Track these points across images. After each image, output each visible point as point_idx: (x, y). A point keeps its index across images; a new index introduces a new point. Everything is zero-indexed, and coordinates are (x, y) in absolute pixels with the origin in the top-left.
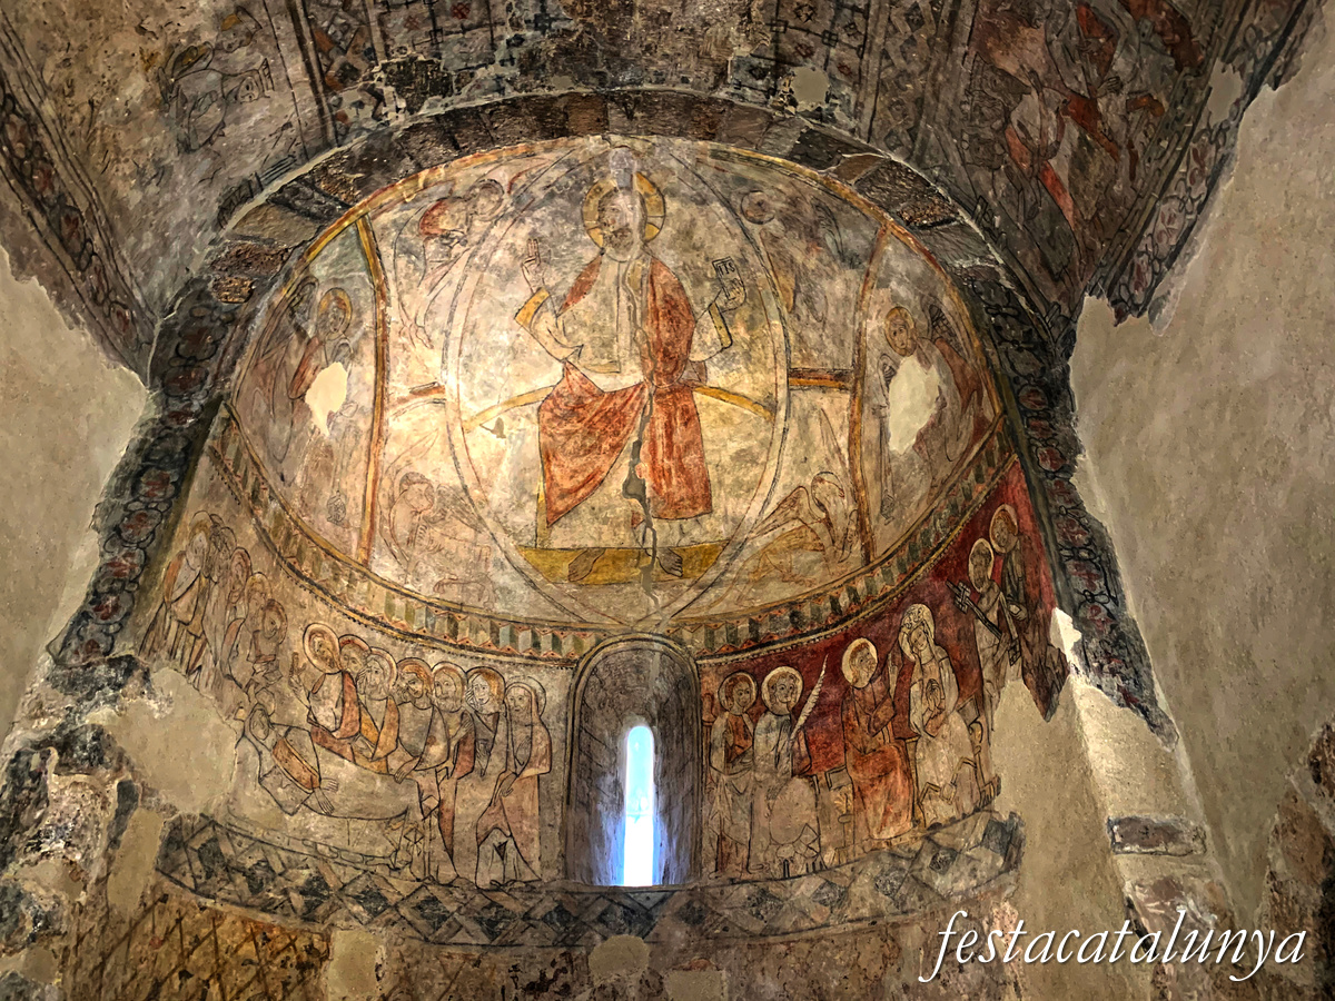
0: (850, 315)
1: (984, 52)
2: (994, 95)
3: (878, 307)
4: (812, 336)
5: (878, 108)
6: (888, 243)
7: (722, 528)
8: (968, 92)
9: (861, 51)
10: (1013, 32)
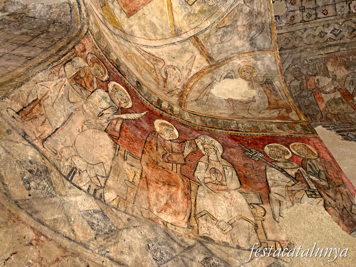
0: (233, 52)
1: (327, 60)
2: (317, 68)
3: (246, 60)
4: (213, 40)
5: (284, 35)
6: (270, 54)
7: (126, 26)
8: (311, 60)
9: (303, 21)
10: (340, 65)
